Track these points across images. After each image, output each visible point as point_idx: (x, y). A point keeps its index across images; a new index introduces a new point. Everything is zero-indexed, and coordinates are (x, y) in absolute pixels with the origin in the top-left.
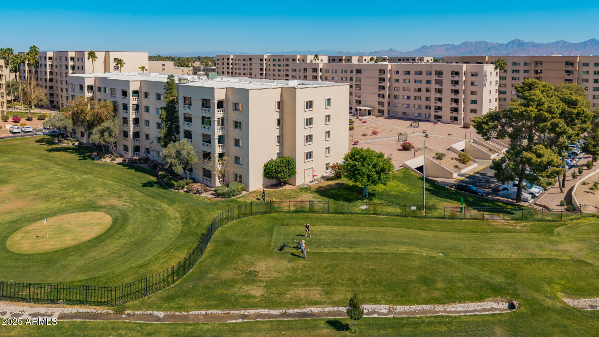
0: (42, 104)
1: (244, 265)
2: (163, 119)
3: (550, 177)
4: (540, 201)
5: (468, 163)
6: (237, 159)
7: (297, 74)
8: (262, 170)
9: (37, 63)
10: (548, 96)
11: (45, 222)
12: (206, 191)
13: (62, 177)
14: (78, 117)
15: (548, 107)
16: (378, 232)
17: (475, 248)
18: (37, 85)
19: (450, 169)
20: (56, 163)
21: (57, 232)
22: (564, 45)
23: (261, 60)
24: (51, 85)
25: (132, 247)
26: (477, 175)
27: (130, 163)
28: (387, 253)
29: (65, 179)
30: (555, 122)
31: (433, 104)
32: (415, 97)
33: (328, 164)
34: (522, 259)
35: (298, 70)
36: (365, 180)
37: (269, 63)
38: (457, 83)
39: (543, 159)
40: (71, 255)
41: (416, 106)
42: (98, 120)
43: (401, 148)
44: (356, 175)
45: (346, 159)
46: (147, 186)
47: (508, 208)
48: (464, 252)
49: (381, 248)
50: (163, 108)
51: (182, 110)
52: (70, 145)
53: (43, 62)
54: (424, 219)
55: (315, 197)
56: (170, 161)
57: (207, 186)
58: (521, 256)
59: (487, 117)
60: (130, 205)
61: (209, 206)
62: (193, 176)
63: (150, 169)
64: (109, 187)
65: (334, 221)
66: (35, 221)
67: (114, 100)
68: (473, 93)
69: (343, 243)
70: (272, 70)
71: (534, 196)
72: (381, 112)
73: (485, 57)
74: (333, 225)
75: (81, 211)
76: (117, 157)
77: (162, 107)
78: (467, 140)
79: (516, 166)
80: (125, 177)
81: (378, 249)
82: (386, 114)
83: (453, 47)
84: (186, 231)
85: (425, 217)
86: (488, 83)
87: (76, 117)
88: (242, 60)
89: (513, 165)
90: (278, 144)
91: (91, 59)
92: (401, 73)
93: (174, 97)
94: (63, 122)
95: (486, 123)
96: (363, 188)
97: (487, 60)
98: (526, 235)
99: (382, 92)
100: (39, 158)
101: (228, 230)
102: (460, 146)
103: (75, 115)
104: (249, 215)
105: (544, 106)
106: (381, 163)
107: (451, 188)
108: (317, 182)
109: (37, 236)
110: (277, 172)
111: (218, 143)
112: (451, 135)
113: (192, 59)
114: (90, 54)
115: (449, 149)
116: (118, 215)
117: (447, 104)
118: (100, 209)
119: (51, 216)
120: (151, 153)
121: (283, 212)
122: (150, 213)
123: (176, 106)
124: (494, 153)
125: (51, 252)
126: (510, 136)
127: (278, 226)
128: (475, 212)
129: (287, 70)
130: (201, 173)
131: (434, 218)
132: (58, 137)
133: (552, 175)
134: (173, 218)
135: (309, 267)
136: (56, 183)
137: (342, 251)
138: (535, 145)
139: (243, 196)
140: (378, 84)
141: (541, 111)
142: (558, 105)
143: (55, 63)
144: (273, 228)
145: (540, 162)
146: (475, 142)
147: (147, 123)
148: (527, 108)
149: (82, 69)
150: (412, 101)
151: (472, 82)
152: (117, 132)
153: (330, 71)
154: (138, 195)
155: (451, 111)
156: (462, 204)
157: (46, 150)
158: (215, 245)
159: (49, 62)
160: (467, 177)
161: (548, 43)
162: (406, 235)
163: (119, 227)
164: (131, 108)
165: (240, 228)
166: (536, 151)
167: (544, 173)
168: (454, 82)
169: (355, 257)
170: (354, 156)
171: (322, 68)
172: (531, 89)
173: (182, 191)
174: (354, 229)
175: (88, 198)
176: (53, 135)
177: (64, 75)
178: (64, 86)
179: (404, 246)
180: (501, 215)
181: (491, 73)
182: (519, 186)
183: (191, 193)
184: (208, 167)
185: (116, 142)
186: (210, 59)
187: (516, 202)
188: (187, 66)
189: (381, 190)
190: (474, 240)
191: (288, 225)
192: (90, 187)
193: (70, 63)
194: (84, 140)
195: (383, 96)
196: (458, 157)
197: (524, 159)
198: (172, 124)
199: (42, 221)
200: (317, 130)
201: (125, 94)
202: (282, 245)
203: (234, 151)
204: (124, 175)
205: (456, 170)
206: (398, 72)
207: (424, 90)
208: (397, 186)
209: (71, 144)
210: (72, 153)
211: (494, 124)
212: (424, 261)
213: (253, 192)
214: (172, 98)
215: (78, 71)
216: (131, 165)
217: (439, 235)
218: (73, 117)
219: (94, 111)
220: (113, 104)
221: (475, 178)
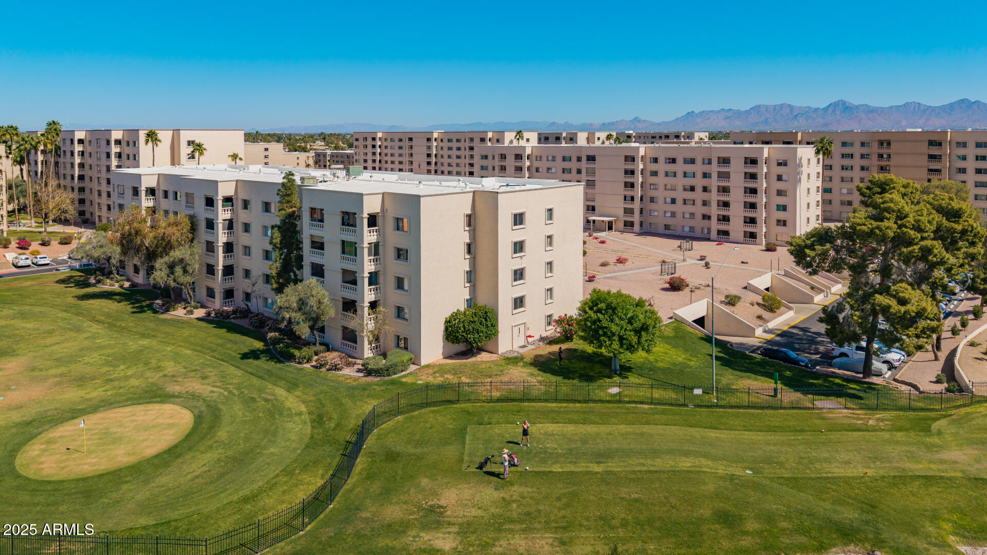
0: (66, 217)
1: (420, 496)
2: (275, 245)
3: (922, 337)
4: (902, 375)
5: (778, 311)
6: (399, 311)
7: (488, 163)
8: (442, 328)
9: (58, 148)
10: (912, 202)
11: (82, 425)
12: (349, 364)
13: (106, 343)
14: (131, 241)
15: (915, 221)
16: (642, 434)
17: (803, 458)
18: (59, 186)
19: (751, 322)
20: (94, 320)
21: (100, 441)
22: (917, 108)
23: (429, 140)
24: (81, 185)
25: (229, 465)
26: (795, 331)
27: (217, 317)
28: (659, 472)
29: (110, 347)
30: (927, 246)
31: (714, 211)
32: (685, 200)
33: (550, 316)
34: (883, 477)
35: (490, 157)
36: (616, 345)
37: (441, 144)
38: (753, 176)
39: (909, 307)
40: (127, 482)
41: (687, 216)
42: (166, 245)
43: (667, 286)
44: (600, 336)
45: (583, 310)
46: (249, 358)
47: (852, 388)
48: (787, 466)
49: (649, 462)
50: (276, 226)
51: (307, 230)
52: (116, 287)
53: (68, 148)
54: (714, 410)
55: (532, 374)
56: (288, 316)
57: (350, 357)
58: (882, 472)
59: (812, 237)
60: (222, 391)
61: (355, 392)
62: (326, 340)
63: (252, 329)
64: (185, 361)
65: (566, 416)
66: (62, 422)
67: (191, 212)
68: (780, 193)
69: (584, 454)
70: (446, 156)
71: (891, 367)
72: (629, 225)
73: (796, 133)
74: (565, 423)
75: (139, 404)
76: (196, 308)
77: (274, 224)
78: (775, 272)
79: (864, 318)
80: (210, 343)
81: (643, 465)
82: (637, 227)
83: (738, 114)
84: (318, 437)
85: (717, 406)
86: (804, 177)
87: (127, 242)
88: (397, 140)
89: (860, 317)
90: (468, 285)
91: (150, 144)
92: (661, 160)
93: (294, 209)
94: (105, 249)
95: (811, 247)
96: (611, 358)
97: (799, 138)
98: (886, 435)
99: (629, 193)
100: (65, 311)
101: (389, 433)
102: (763, 282)
103: (125, 238)
104: (424, 407)
105: (908, 219)
106: (641, 316)
107: (754, 355)
108: (533, 347)
109: (68, 449)
110: (467, 331)
111: (369, 285)
112: (747, 263)
113: (312, 138)
114: (148, 135)
115: (745, 288)
116: (204, 408)
117: (737, 212)
118: (172, 399)
119: (90, 413)
120: (253, 300)
121: (479, 401)
122: (257, 404)
123: (297, 223)
124: (820, 294)
125: (93, 477)
126: (852, 268)
127: (472, 426)
128: (798, 395)
129: (472, 157)
130: (339, 335)
131: (732, 407)
132: (95, 273)
133: (925, 334)
134: (296, 414)
135: (531, 498)
136: (96, 355)
137: (584, 469)
138: (894, 284)
139: (410, 374)
140: (623, 178)
141: (904, 229)
142: (930, 218)
143: (89, 149)
144: (465, 429)
145: (905, 312)
146: (787, 274)
147: (247, 250)
148: (880, 223)
149: (134, 159)
150: (679, 208)
151: (778, 175)
152: (196, 266)
153: (544, 159)
154: (235, 373)
155: (745, 222)
156: (776, 383)
157: (76, 297)
158: (370, 460)
159: (78, 148)
160: (778, 335)
161: (892, 106)
162: (689, 438)
163: (204, 431)
164: (220, 226)
165: (410, 430)
166: (897, 293)
167: (912, 331)
168: (748, 176)
169: (607, 479)
170: (597, 304)
171: (530, 153)
172: (884, 191)
173: (307, 366)
174: (601, 429)
175: (150, 380)
176: (87, 270)
177: (104, 169)
178: (104, 188)
179: (687, 457)
180: (842, 400)
181: (809, 160)
182: (867, 350)
183: (324, 369)
184: (352, 325)
185: (193, 283)
186: (341, 137)
187: (864, 377)
188: (304, 150)
189: (641, 360)
190: (800, 444)
191: (490, 424)
192: (154, 362)
193: (115, 149)
194: (140, 279)
195: (632, 199)
196: (761, 302)
197: (878, 308)
198: (290, 252)
199: (76, 421)
200: (532, 259)
201: (210, 202)
202: (482, 461)
203: (395, 297)
204: (209, 339)
205: (759, 322)
206: (656, 160)
207: (699, 189)
208: (666, 353)
209: (117, 285)
210: (119, 302)
211: (825, 248)
212: (721, 483)
213: (428, 366)
214: (291, 210)
215: (127, 162)
216: (219, 321)
217: (742, 436)
218: (121, 241)
219: (159, 231)
220: (189, 219)
221: (791, 337)
